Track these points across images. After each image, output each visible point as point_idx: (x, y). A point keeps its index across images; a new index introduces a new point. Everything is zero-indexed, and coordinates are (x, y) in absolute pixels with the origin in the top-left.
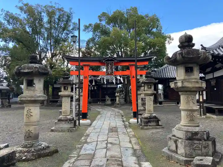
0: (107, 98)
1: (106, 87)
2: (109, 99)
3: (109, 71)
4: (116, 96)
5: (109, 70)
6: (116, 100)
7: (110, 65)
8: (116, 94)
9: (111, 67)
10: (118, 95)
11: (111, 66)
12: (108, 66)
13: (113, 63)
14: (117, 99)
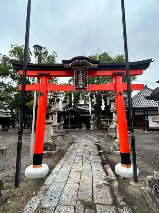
0: (83, 125)
1: (82, 116)
2: (85, 126)
3: (81, 83)
4: (90, 124)
5: (79, 82)
6: (90, 126)
7: (81, 74)
8: (91, 122)
9: (83, 77)
10: (93, 122)
11: (83, 75)
12: (78, 74)
13: (86, 69)
14: (92, 126)
